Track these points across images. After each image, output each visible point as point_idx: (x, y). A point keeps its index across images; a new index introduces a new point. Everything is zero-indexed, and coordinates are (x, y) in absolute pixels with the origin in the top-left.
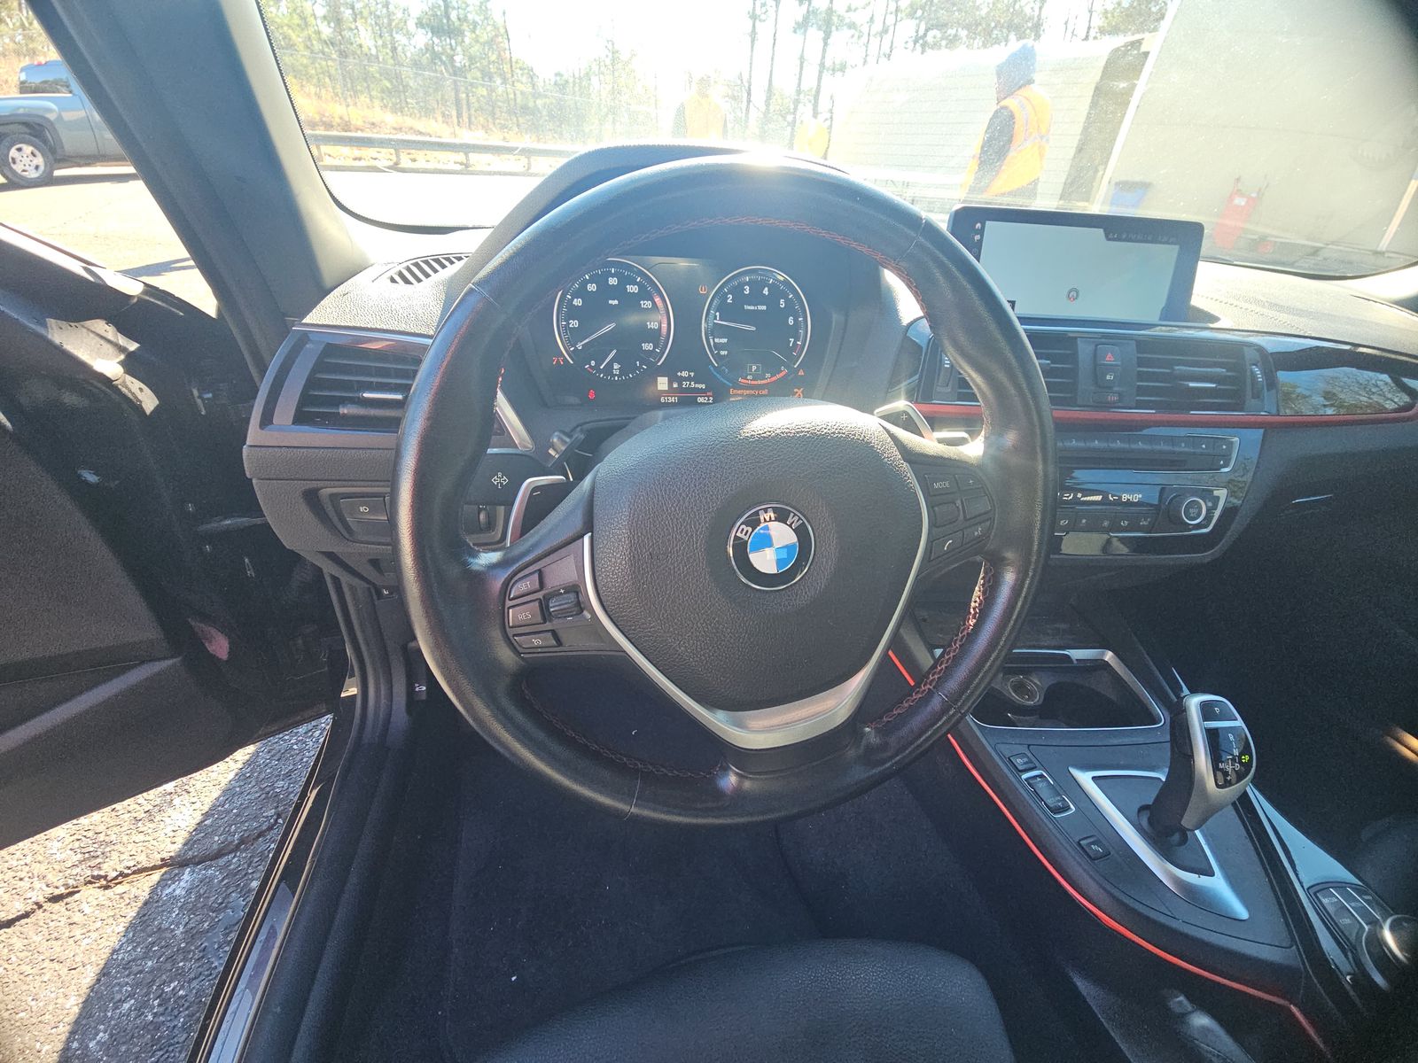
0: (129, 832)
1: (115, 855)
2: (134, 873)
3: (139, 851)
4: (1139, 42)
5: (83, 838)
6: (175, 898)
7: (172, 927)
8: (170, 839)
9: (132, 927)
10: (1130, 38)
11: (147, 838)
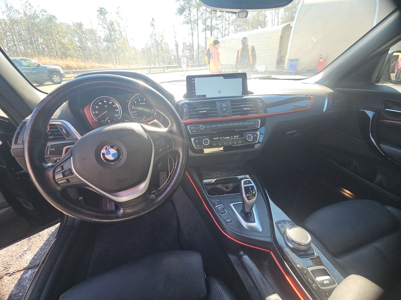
0: (15, 261)
1: (12, 267)
2: (17, 272)
3: (18, 266)
4: (290, 24)
5: (4, 264)
6: (27, 277)
7: (26, 285)
8: (26, 263)
9: (16, 285)
10: (288, 24)
11: (20, 263)
